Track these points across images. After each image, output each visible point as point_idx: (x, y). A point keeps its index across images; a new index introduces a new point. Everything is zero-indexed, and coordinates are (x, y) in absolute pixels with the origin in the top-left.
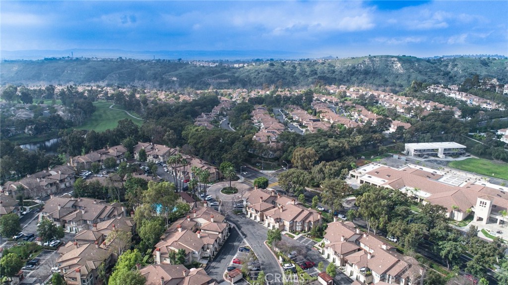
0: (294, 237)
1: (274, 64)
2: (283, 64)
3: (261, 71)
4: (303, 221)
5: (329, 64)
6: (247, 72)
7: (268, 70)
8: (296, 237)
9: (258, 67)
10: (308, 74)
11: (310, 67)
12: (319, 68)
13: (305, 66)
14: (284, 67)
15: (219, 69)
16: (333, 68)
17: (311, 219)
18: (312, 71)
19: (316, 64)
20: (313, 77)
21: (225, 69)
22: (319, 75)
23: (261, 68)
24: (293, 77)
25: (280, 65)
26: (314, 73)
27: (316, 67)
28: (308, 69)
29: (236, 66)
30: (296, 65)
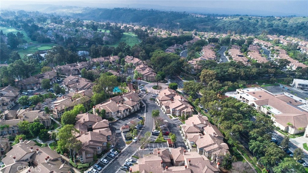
0: (172, 118)
1: (243, 18)
2: (250, 19)
3: (233, 23)
4: (180, 110)
5: (284, 21)
6: (224, 22)
7: (238, 22)
8: (174, 118)
9: (232, 19)
10: (266, 26)
11: (269, 22)
12: (275, 23)
13: (266, 21)
14: (250, 21)
15: (207, 19)
16: (286, 24)
17: (185, 110)
18: (269, 25)
19: (274, 20)
20: (268, 29)
21: (211, 19)
22: (274, 27)
23: (234, 20)
24: (254, 28)
25: (247, 19)
26: (271, 26)
27: (273, 22)
28: (267, 23)
29: (219, 18)
30: (259, 20)
